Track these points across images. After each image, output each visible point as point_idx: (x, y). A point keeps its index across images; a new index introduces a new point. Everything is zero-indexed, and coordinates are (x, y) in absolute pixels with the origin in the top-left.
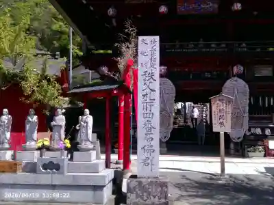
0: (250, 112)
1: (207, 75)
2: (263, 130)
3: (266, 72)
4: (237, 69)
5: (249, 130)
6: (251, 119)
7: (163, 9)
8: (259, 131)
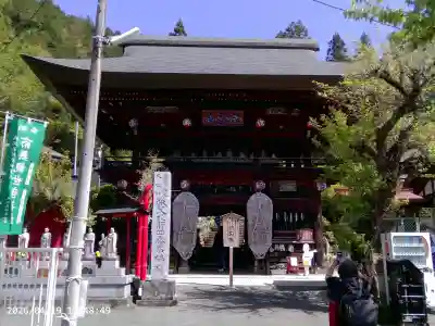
0: (274, 229)
1: (233, 189)
2: (287, 246)
3: (290, 187)
4: (260, 185)
5: (273, 246)
6: (274, 235)
7: (187, 122)
8: (282, 248)
